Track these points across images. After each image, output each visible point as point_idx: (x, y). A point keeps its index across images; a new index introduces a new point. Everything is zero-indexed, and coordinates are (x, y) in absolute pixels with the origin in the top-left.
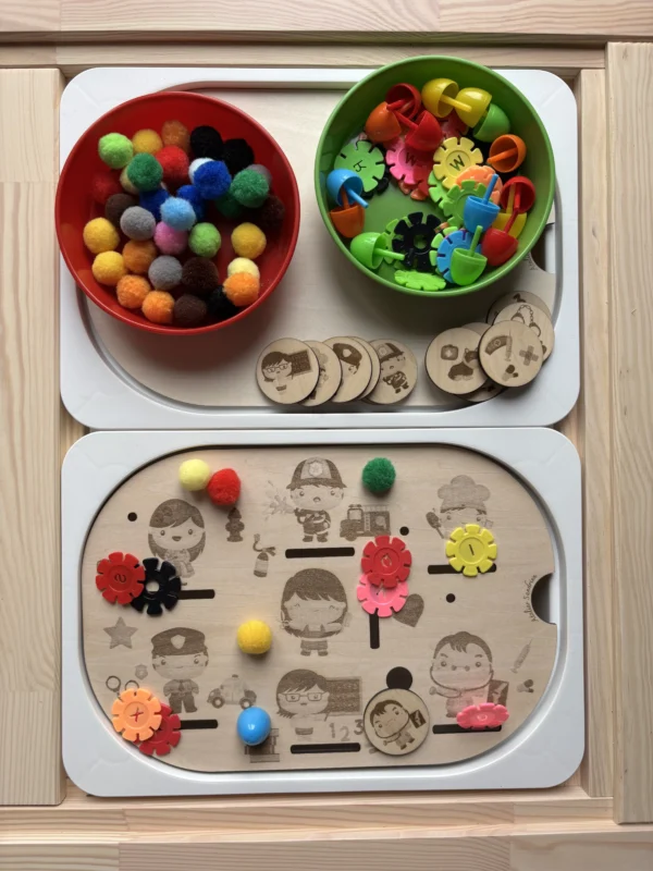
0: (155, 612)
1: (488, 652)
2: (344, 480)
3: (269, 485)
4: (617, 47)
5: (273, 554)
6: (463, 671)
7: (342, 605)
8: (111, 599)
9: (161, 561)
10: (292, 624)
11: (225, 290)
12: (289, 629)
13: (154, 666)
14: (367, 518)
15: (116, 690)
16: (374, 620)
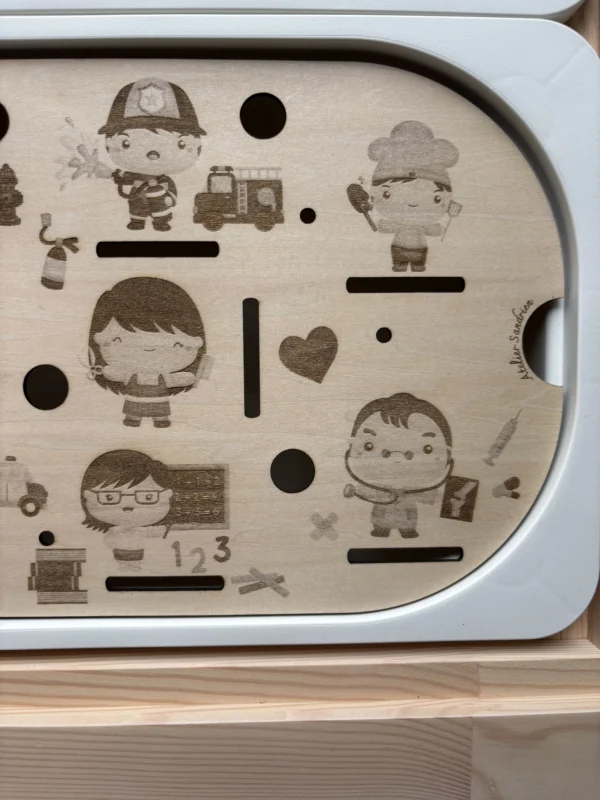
1: (445, 430)
3: (68, 126)
5: (75, 250)
6: (403, 460)
7: (197, 342)
10: (108, 372)
12: (102, 381)
16: (252, 370)
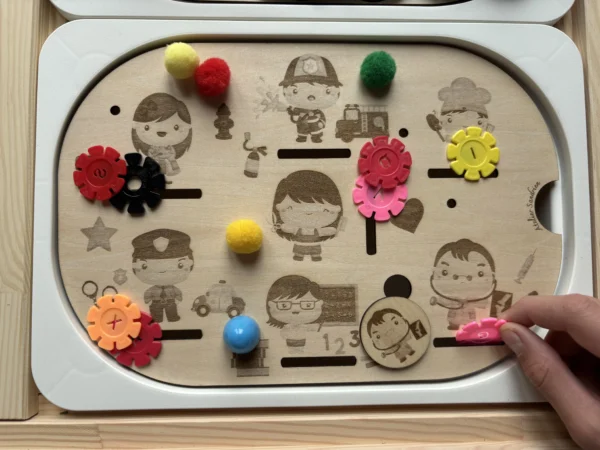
0: (137, 212)
1: (491, 262)
2: (340, 78)
6: (465, 280)
7: (337, 209)
9: (144, 157)
10: (285, 227)
12: (281, 233)
13: (134, 271)
14: (365, 118)
15: (93, 296)
16: (371, 224)
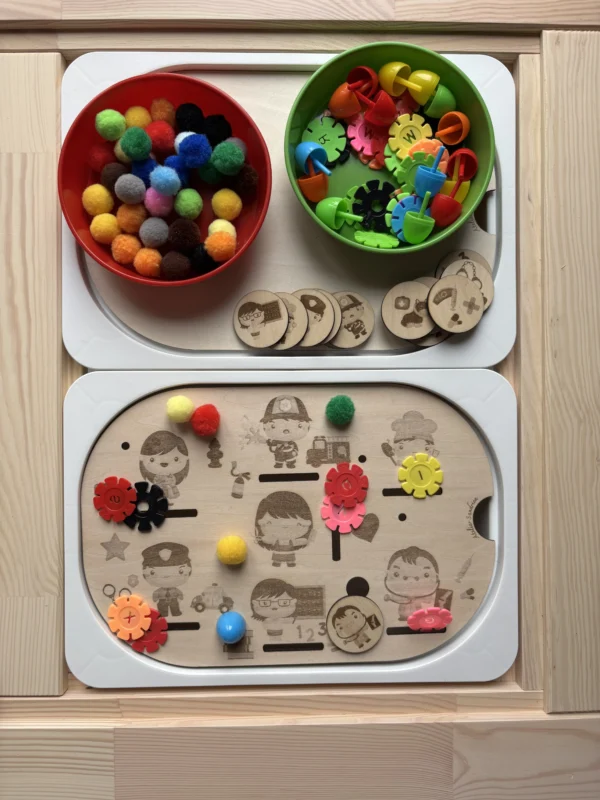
0: (145, 529)
1: (435, 565)
2: (310, 416)
3: (245, 420)
4: (551, 34)
5: (248, 479)
6: (414, 581)
7: (308, 523)
8: (107, 517)
9: (151, 484)
10: (265, 539)
11: (206, 247)
12: (262, 544)
13: (144, 576)
14: (330, 447)
15: (111, 596)
16: (336, 536)
